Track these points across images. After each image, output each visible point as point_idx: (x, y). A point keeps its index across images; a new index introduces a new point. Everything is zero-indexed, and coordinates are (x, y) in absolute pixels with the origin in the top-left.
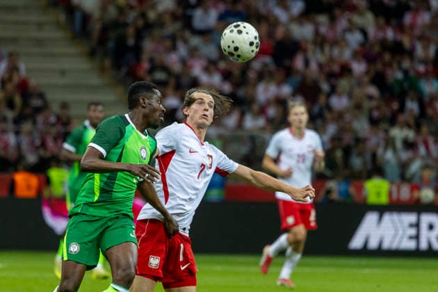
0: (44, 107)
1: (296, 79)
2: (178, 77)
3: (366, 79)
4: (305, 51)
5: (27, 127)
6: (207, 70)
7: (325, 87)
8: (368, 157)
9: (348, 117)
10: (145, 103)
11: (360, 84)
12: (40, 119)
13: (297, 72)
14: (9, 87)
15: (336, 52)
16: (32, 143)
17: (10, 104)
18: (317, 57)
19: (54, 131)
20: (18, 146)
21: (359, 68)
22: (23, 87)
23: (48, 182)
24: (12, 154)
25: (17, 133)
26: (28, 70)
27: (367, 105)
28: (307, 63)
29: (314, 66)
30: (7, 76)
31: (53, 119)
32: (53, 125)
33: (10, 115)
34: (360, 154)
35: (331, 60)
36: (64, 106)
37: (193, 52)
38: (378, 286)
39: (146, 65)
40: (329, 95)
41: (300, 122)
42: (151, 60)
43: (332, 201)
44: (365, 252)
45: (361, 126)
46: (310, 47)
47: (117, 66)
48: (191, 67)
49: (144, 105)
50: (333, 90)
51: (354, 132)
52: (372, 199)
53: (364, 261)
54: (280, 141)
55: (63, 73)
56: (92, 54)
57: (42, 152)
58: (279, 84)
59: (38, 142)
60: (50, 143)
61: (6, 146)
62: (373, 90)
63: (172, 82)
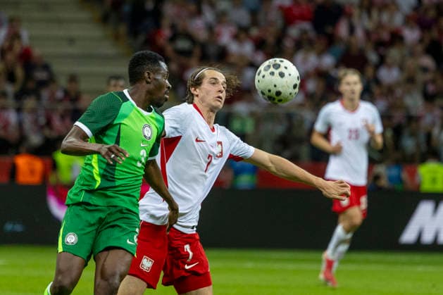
0: (50, 81)
1: (339, 48)
2: (203, 46)
3: (419, 48)
4: (349, 16)
5: (30, 103)
6: (236, 37)
7: (373, 57)
8: (422, 138)
9: (399, 92)
10: (149, 78)
11: (412, 54)
12: (45, 94)
13: (341, 39)
14: (10, 57)
15: (385, 17)
16: (36, 122)
17: (11, 77)
18: (363, 23)
19: (61, 108)
20: (20, 125)
21: (411, 35)
22: (26, 57)
23: (54, 166)
24: (13, 134)
25: (19, 110)
26: (31, 38)
27: (421, 77)
28: (352, 30)
29: (359, 33)
30: (7, 44)
31: (60, 94)
32: (61, 101)
33: (10, 89)
34: (413, 135)
35: (380, 26)
36: (73, 79)
37: (221, 17)
38: (434, 286)
39: (167, 32)
40: (377, 67)
41: (353, 92)
42: (173, 27)
43: (380, 189)
44: (418, 247)
45: (414, 102)
46: (356, 12)
47: (134, 32)
48: (218, 35)
49: (149, 80)
50: (382, 61)
51: (406, 109)
52: (427, 186)
53: (417, 257)
54: (328, 115)
55: (71, 41)
56: (105, 19)
57: (47, 132)
58: (320, 54)
59: (42, 120)
60: (57, 122)
61: (6, 125)
62: (427, 61)
63: (197, 51)
